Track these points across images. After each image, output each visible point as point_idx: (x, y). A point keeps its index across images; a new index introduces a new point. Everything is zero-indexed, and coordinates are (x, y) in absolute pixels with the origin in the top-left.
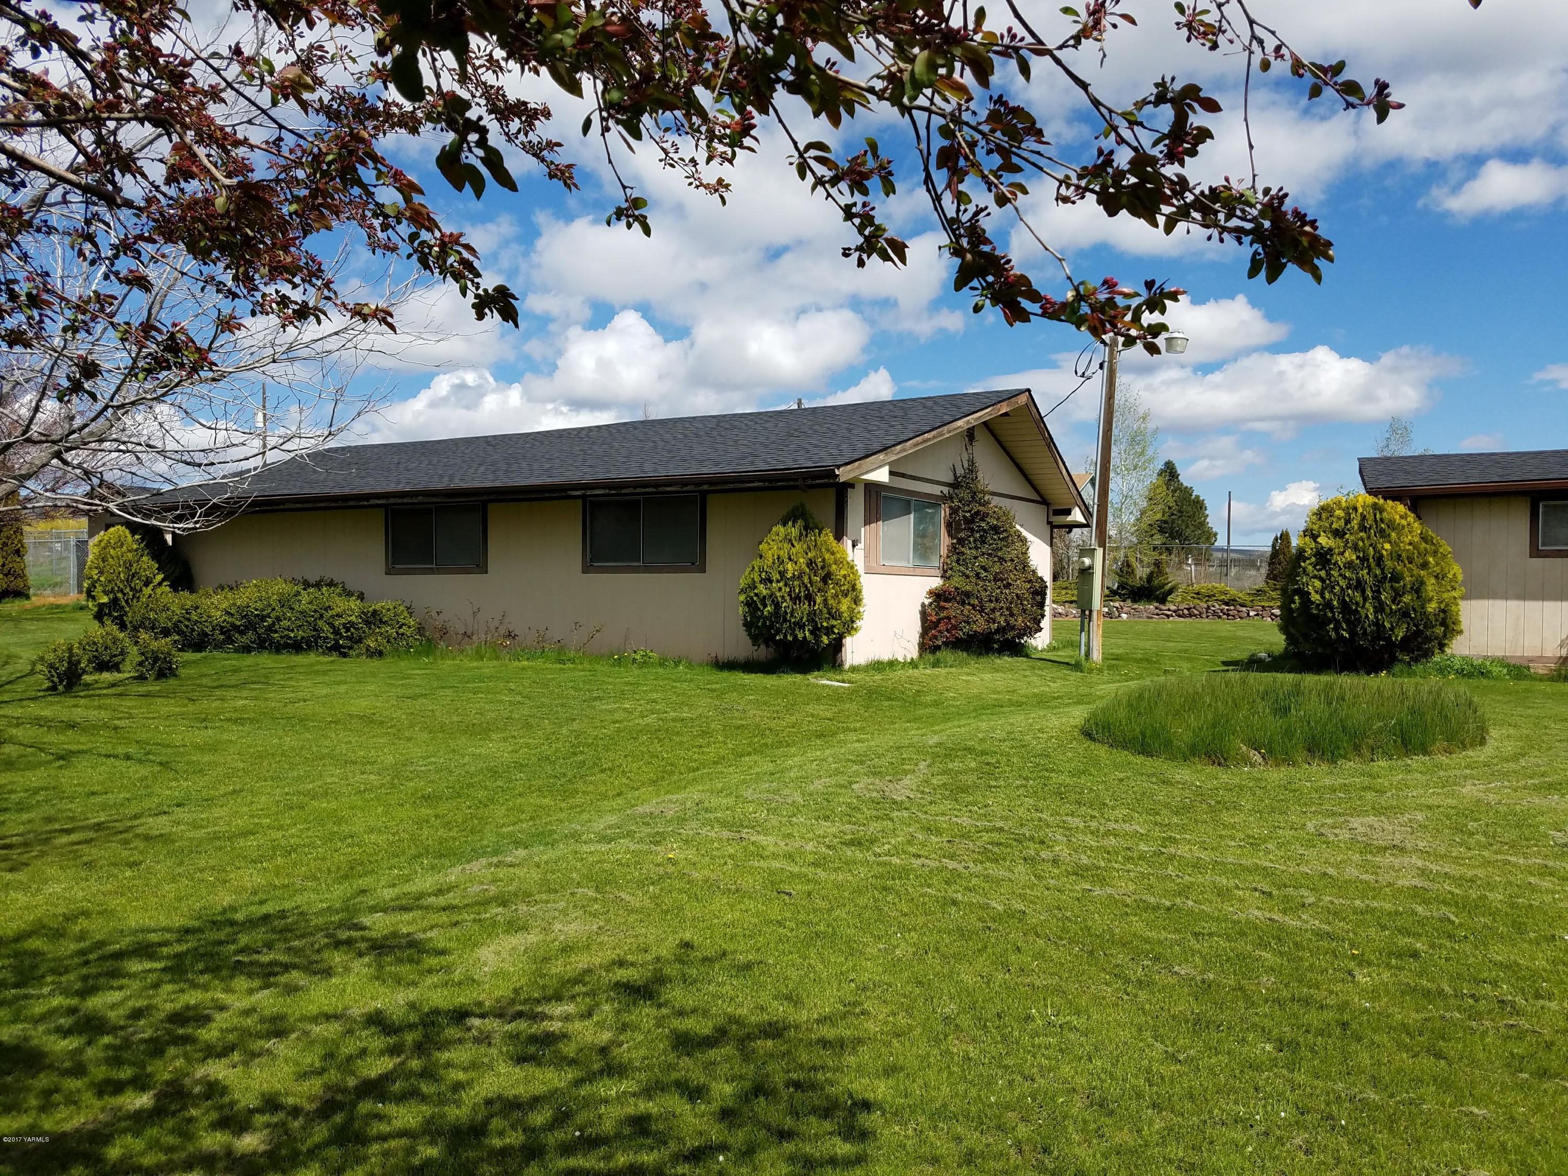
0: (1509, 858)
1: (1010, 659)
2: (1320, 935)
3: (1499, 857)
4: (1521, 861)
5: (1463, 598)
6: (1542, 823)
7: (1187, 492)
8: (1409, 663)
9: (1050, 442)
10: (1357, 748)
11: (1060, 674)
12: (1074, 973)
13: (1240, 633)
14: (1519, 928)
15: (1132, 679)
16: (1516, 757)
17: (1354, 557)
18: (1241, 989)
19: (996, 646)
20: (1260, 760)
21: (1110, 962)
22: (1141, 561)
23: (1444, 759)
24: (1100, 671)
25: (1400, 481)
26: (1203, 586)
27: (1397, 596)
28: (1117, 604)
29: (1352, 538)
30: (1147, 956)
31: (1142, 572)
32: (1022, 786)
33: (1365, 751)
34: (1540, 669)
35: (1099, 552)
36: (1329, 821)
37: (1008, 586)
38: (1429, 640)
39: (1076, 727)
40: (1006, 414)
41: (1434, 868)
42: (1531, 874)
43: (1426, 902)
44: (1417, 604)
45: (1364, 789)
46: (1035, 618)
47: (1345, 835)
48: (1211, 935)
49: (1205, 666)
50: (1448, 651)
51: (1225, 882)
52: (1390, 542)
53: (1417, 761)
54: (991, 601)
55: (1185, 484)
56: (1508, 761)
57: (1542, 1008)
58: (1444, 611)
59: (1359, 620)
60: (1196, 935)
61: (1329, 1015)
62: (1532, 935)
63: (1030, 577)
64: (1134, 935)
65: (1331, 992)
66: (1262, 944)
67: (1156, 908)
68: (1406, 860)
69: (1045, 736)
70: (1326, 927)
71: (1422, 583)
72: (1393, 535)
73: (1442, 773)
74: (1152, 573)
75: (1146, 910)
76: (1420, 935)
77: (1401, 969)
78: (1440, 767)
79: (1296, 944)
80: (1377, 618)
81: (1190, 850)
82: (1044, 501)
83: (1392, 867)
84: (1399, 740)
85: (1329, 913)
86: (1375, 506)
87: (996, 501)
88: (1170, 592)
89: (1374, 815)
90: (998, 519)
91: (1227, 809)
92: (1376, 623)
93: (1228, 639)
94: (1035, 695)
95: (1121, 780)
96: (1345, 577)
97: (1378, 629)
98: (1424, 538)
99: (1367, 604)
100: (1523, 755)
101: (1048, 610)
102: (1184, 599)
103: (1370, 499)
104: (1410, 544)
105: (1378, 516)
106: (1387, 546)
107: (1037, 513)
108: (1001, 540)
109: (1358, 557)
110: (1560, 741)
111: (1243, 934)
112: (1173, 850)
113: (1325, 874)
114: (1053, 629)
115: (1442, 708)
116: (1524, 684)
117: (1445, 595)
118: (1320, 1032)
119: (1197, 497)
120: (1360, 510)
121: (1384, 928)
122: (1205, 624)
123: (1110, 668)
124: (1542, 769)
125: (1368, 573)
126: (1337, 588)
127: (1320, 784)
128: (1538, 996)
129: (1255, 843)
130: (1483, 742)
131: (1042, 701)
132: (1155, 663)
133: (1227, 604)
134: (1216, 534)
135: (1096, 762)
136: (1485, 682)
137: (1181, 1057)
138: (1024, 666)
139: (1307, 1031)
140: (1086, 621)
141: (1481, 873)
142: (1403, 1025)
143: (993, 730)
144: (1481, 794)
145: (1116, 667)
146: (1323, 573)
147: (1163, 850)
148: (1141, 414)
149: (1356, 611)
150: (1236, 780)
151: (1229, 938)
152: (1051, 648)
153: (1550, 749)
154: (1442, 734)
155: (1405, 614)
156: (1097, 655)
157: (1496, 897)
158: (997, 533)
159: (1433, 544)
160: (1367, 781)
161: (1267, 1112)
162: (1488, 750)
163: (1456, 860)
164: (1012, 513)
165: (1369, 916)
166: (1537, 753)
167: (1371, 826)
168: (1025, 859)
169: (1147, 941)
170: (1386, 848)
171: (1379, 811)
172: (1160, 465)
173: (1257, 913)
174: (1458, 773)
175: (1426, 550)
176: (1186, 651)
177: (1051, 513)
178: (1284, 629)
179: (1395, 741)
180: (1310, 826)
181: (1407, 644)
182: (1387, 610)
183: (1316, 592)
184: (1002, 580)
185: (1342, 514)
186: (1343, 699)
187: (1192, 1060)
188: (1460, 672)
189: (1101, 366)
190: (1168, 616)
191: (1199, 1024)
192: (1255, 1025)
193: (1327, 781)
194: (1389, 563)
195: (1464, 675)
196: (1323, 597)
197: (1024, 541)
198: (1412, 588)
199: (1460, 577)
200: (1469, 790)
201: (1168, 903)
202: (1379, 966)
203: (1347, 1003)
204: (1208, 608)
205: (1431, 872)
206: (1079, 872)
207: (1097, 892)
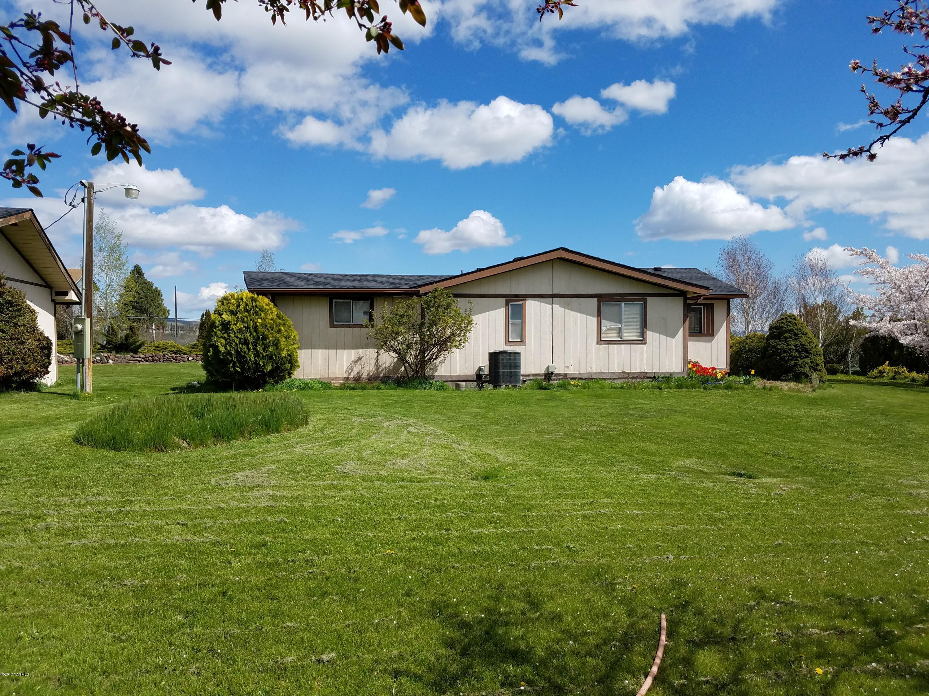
0: (315, 483)
1: (26, 394)
2: (213, 543)
3: (311, 483)
4: (321, 483)
5: (299, 348)
6: (332, 462)
7: (150, 285)
8: (273, 384)
9: (50, 246)
10: (242, 433)
11: (62, 402)
12: (55, 600)
13: (182, 370)
14: (318, 518)
15: (112, 402)
16: (322, 430)
17: (242, 326)
18: (165, 585)
19: (14, 385)
20: (186, 446)
21: (80, 588)
22: (121, 327)
23: (287, 434)
24: (91, 398)
25: (265, 286)
26: (160, 342)
27: (265, 349)
28: (106, 354)
29: (241, 315)
30: (106, 578)
31: (121, 334)
32: (27, 481)
33: (246, 434)
34: (336, 384)
35: (88, 321)
36: (224, 476)
37: (22, 343)
38: (283, 371)
39: (70, 436)
40: (15, 225)
41: (278, 494)
42: (326, 489)
43: (273, 514)
44: (276, 352)
45: (245, 455)
46: (44, 365)
47: (232, 483)
48: (149, 556)
49: (160, 391)
50: (293, 376)
51: (160, 522)
52: (261, 318)
53: (273, 437)
54: (9, 354)
55: (148, 280)
56: (318, 432)
57: (326, 559)
58: (290, 355)
59: (246, 361)
60: (139, 558)
61: (216, 589)
62: (324, 521)
63: (39, 337)
64: (99, 566)
65: (218, 576)
66: (180, 556)
67: (114, 547)
68: (264, 492)
69: (47, 445)
70: (218, 538)
71: (278, 341)
72: (263, 314)
73: (286, 442)
74: (128, 335)
75: (108, 549)
76: (268, 533)
77: (256, 554)
78: (285, 439)
79: (200, 552)
80: (255, 360)
81: (140, 506)
82: (47, 285)
83: (256, 498)
84: (265, 427)
85: (220, 529)
86: (252, 298)
87: (9, 284)
88: (140, 346)
89: (250, 470)
90: (12, 297)
91: (165, 477)
92: (256, 363)
93: (175, 374)
94: (43, 418)
95: (99, 468)
96: (238, 338)
97: (256, 366)
98: (279, 317)
99: (250, 353)
100: (326, 428)
101: (54, 360)
102: (149, 350)
103: (250, 295)
104: (272, 320)
105: (254, 304)
106: (260, 321)
107: (44, 293)
108: (16, 311)
109: (244, 327)
110: (343, 420)
111: (168, 552)
112: (129, 508)
113: (219, 507)
114: (59, 372)
115: (286, 408)
116: (329, 392)
117: (290, 347)
118: (210, 601)
119: (156, 288)
120: (245, 300)
121: (250, 532)
122: (162, 366)
123: (97, 396)
124: (334, 434)
125: (250, 336)
126: (234, 343)
127: (220, 455)
128: (324, 554)
129: (180, 496)
130: (307, 424)
131: (48, 421)
132: (128, 391)
133: (175, 353)
134: (168, 311)
135: (82, 459)
136: (310, 391)
137: (124, 637)
138: (36, 398)
139: (203, 602)
140: (81, 365)
141: (301, 493)
142: (256, 586)
143: (8, 444)
144: (305, 451)
145: (103, 396)
146: (226, 335)
147: (123, 509)
148: (116, 234)
149: (245, 357)
150: (172, 459)
151: (160, 556)
152: (57, 385)
153: (338, 424)
154: (286, 421)
155: (271, 358)
156: (89, 388)
157: (308, 505)
158: (11, 306)
159: (283, 320)
160: (246, 451)
161: (175, 657)
162: (309, 427)
163: (290, 488)
164: (23, 293)
165: (241, 528)
166: (332, 427)
167: (247, 476)
168: (25, 531)
169: (107, 568)
170: (254, 487)
171: (252, 467)
172: (131, 267)
173: (178, 538)
174: (294, 441)
175: (280, 323)
176: (148, 383)
177: (54, 294)
178: (205, 367)
179: (262, 427)
180: (213, 481)
181: (271, 374)
182: (261, 356)
183: (222, 346)
184: (17, 339)
185: (235, 302)
186: (235, 406)
187: (131, 638)
188: (299, 388)
189: (83, 200)
190: (139, 361)
191: (138, 613)
192: (172, 606)
193: (225, 454)
194: (261, 330)
195: (301, 389)
196: (226, 349)
197: (33, 312)
198: (273, 343)
199: (297, 338)
200: (298, 450)
201: (123, 542)
202: (245, 555)
203: (226, 580)
204: (164, 355)
205: (277, 496)
206: (64, 533)
207: (76, 543)
